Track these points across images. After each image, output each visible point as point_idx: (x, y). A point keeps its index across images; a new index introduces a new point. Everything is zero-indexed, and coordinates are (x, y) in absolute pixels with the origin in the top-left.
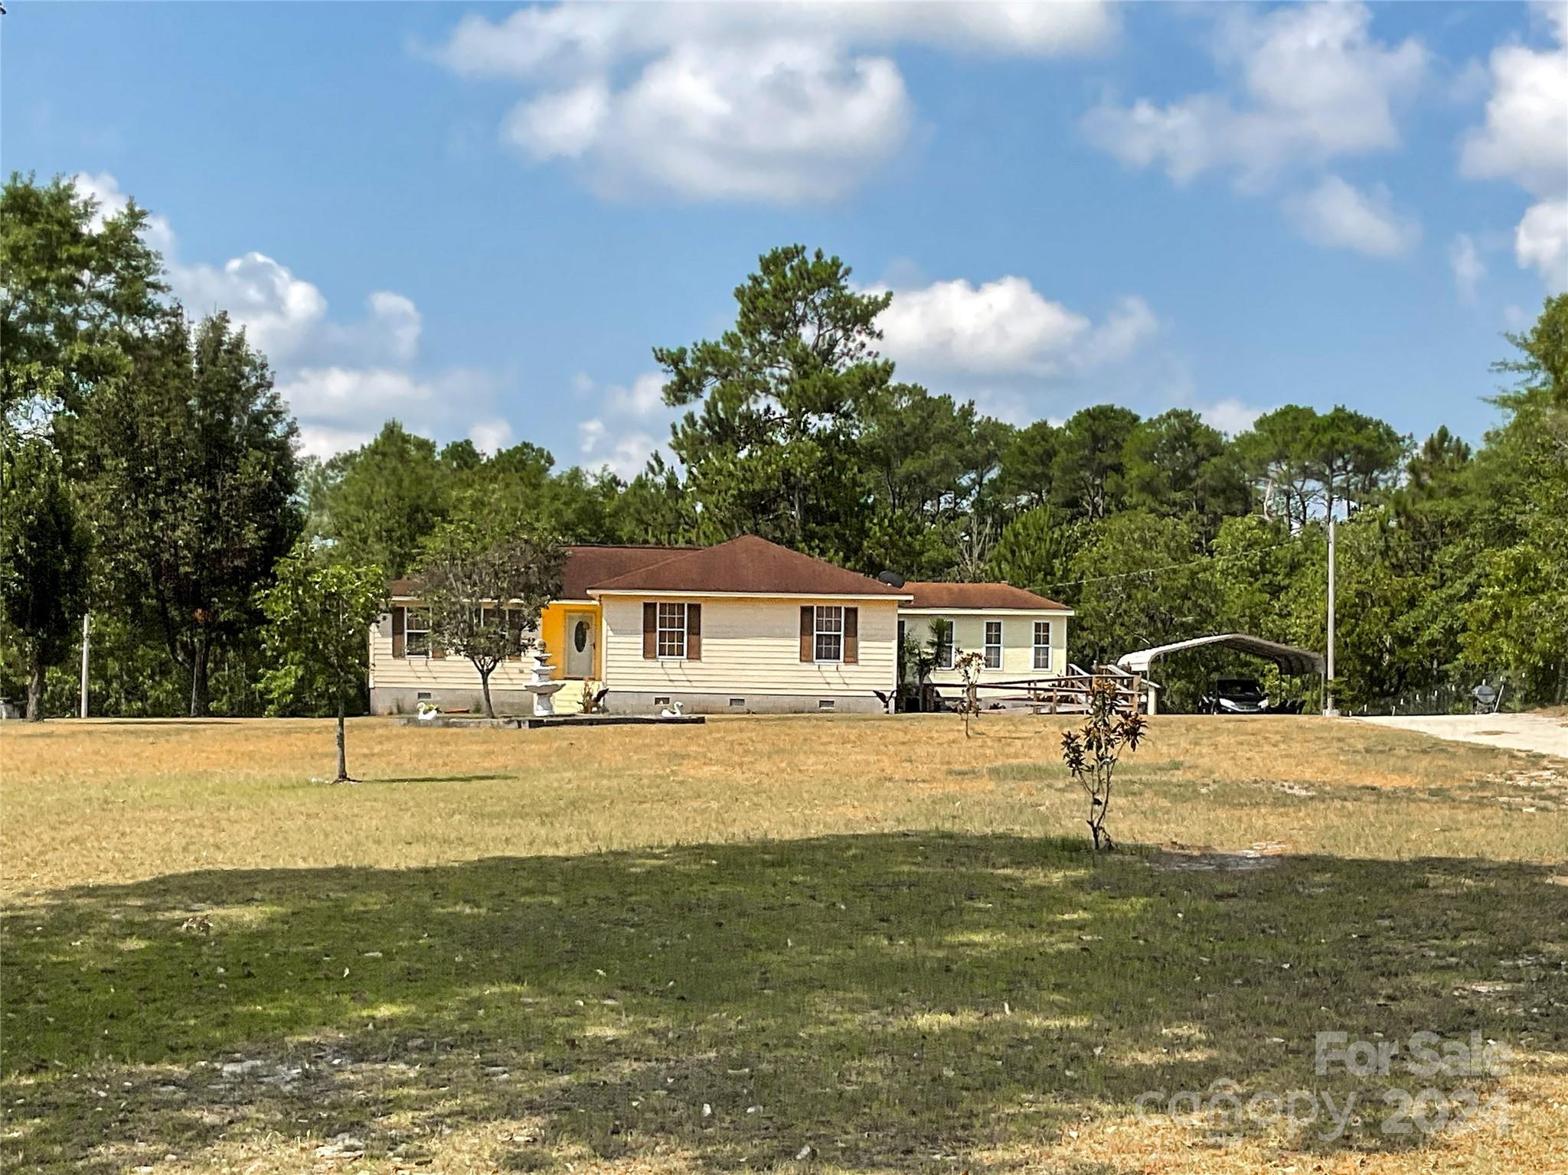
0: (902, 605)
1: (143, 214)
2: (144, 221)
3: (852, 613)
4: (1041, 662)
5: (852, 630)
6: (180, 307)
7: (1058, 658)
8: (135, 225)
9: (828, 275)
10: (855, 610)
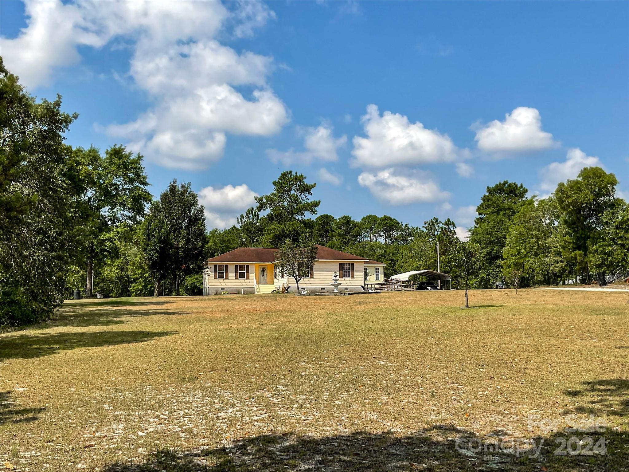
0: (366, 263)
1: (142, 157)
2: (142, 159)
3: (352, 265)
4: (377, 278)
5: (353, 270)
6: (176, 181)
7: (382, 276)
8: (139, 160)
9: (300, 178)
10: (353, 264)
